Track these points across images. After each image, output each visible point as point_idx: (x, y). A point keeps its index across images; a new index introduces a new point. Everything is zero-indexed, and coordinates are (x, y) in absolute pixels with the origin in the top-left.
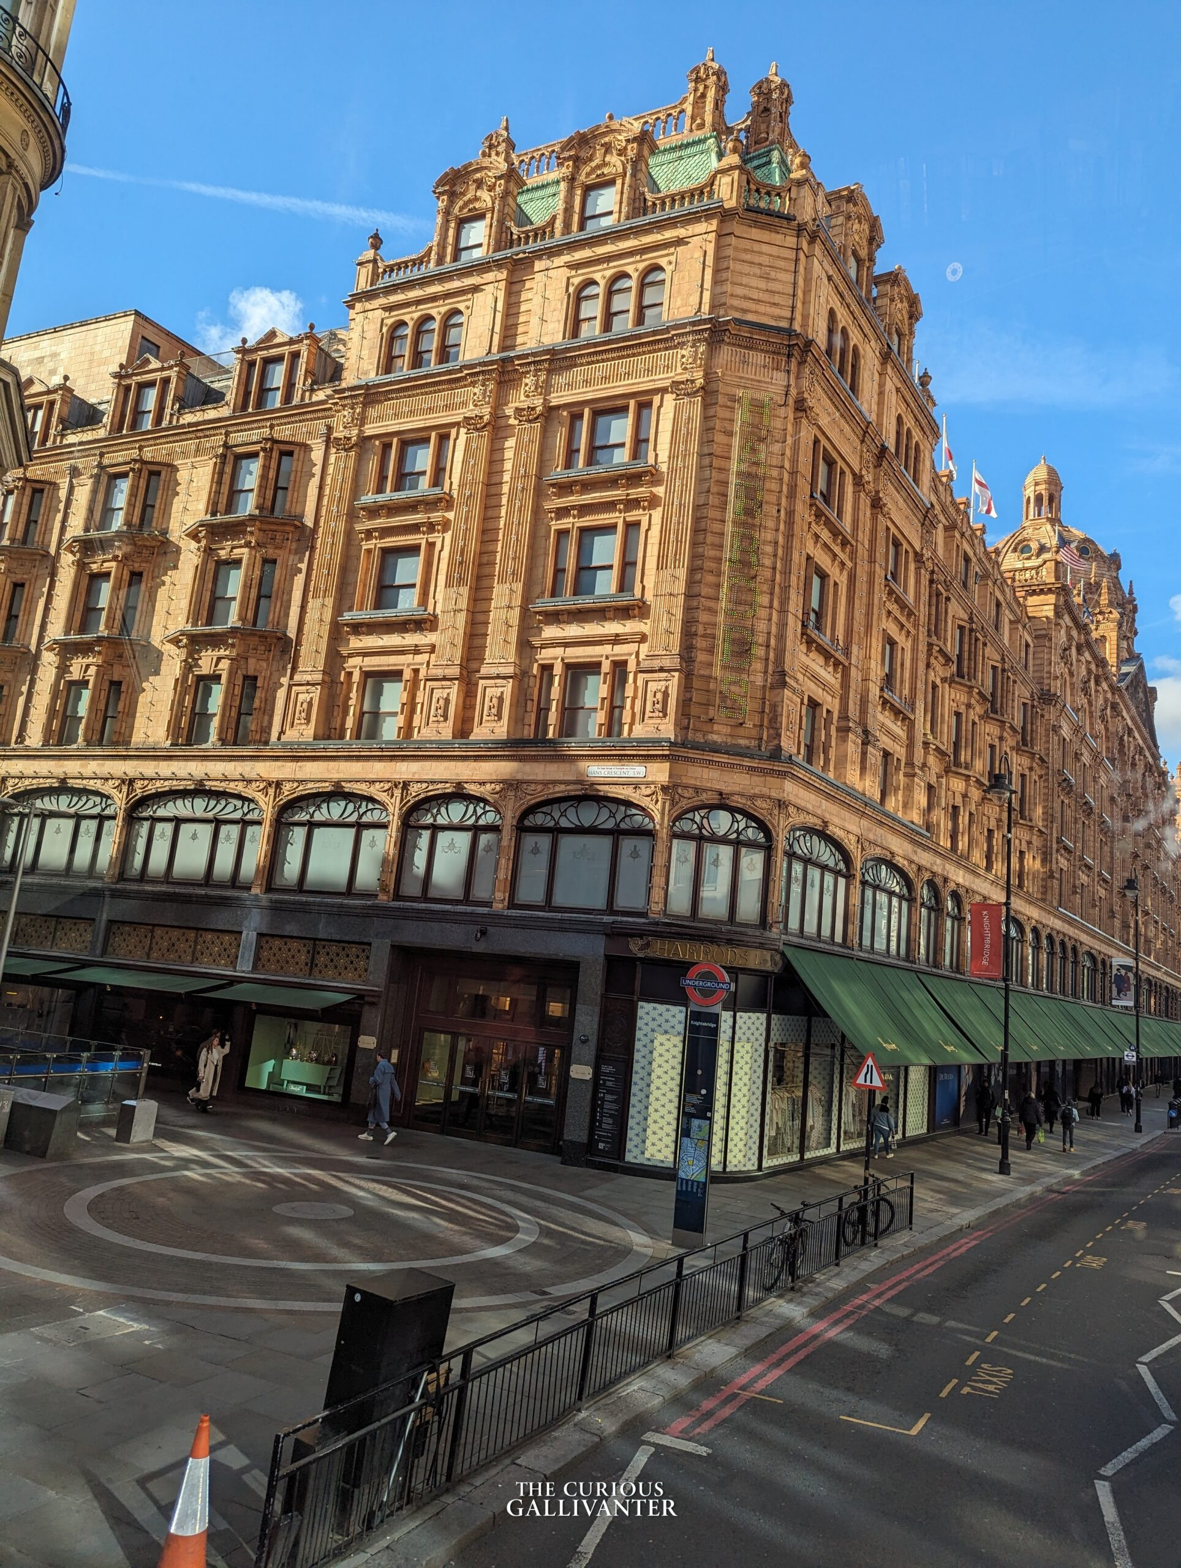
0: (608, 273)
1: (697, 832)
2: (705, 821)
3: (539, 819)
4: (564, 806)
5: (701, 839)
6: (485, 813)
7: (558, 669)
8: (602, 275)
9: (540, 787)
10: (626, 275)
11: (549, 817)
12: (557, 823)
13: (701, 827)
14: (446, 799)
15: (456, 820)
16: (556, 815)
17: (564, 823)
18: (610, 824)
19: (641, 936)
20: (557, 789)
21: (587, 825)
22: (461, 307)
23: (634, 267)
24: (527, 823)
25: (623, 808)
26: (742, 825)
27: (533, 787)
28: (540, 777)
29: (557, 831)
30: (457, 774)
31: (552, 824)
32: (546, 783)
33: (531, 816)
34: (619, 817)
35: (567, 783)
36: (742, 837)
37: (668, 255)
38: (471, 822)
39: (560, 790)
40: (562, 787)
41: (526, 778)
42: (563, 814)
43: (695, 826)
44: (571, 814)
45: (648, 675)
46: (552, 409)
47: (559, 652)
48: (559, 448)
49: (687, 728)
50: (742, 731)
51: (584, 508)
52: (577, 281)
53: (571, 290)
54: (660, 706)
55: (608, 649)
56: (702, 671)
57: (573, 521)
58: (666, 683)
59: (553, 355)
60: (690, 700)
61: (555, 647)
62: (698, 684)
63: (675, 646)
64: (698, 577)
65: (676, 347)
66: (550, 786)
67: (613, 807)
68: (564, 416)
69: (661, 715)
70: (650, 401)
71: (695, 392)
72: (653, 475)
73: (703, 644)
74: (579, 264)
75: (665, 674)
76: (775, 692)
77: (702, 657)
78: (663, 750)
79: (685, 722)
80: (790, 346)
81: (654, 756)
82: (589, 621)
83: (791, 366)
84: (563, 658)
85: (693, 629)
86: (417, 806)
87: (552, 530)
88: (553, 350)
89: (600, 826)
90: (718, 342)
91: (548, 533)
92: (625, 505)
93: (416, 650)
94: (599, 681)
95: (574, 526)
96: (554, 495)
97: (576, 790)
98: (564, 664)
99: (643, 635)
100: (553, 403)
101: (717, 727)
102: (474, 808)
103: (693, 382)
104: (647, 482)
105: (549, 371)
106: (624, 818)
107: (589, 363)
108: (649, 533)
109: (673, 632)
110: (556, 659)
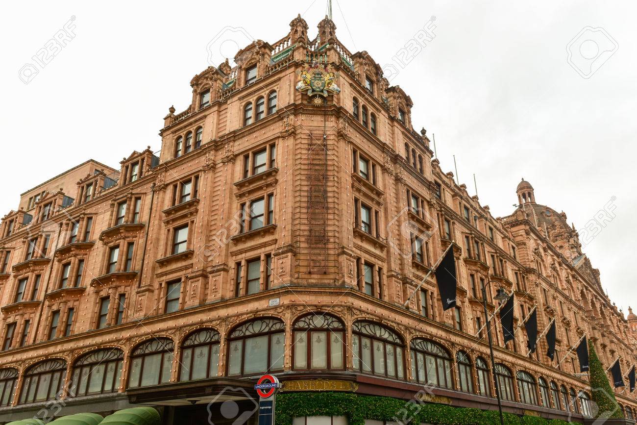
0: (255, 98)
1: (307, 327)
2: (311, 321)
3: (237, 334)
4: (247, 325)
5: (310, 331)
7: (243, 263)
8: (253, 99)
9: (236, 318)
10: (262, 97)
11: (241, 332)
12: (245, 334)
13: (309, 324)
14: (198, 331)
15: (202, 341)
16: (244, 330)
17: (248, 333)
18: (267, 330)
20: (243, 317)
21: (257, 332)
22: (201, 125)
23: (265, 93)
24: (232, 336)
25: (271, 321)
26: (330, 321)
27: (233, 318)
28: (236, 313)
29: (244, 338)
30: (201, 320)
31: (242, 335)
32: (238, 315)
33: (234, 333)
34: (270, 326)
35: (247, 314)
36: (330, 327)
37: (277, 85)
38: (209, 340)
39: (245, 317)
40: (245, 316)
41: (229, 315)
42: (247, 329)
43: (306, 324)
44: (250, 328)
45: (278, 257)
46: (237, 156)
47: (243, 255)
48: (240, 170)
49: (298, 278)
50: (325, 277)
51: (250, 192)
52: (243, 104)
53: (242, 108)
54: (284, 270)
55: (263, 249)
56: (303, 252)
57: (246, 198)
58: (286, 259)
59: (235, 134)
60: (299, 265)
61: (242, 254)
62: (302, 258)
63: (288, 241)
64: (298, 210)
65: (282, 119)
66: (240, 317)
67: (267, 321)
68: (241, 157)
69: (284, 273)
70: (275, 143)
71: (290, 135)
72: (277, 172)
73: (303, 239)
74: (244, 97)
75: (285, 255)
76: (340, 257)
77: (303, 245)
78: (285, 289)
79: (296, 276)
80: (332, 111)
81: (282, 292)
82: (255, 239)
83: (333, 119)
84: (245, 258)
85: (297, 233)
86: (186, 338)
87: (239, 204)
88: (234, 132)
89: (263, 332)
90: (299, 113)
91: (237, 206)
92: (267, 187)
93: (186, 268)
94: (260, 265)
95: (247, 200)
96: (238, 189)
97: (252, 316)
98: (246, 260)
99: (276, 240)
100: (237, 153)
101: (313, 276)
102: (210, 333)
103: (289, 131)
104: (275, 176)
105: (234, 141)
106: (272, 325)
107: (249, 134)
108: (277, 196)
109: (287, 236)
110: (242, 259)
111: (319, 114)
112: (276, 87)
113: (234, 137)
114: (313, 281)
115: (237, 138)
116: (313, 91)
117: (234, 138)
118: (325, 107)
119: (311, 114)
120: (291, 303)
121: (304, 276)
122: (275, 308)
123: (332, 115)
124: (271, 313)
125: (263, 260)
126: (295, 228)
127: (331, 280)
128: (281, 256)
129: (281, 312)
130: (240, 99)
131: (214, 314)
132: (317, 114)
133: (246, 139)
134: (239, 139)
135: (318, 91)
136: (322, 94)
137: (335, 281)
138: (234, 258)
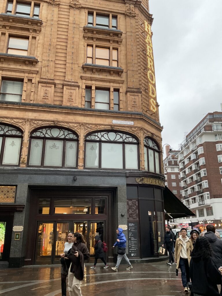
2: (148, 142)
3: (93, 137)
4: (102, 133)
5: (148, 147)
6: (68, 134)
7: (94, 88)
9: (93, 126)
11: (96, 137)
12: (100, 139)
13: (147, 144)
14: (50, 127)
15: (55, 136)
16: (100, 136)
17: (103, 139)
18: (121, 140)
19: (140, 177)
20: (101, 127)
21: (112, 140)
24: (88, 138)
25: (124, 135)
26: (154, 144)
27: (91, 125)
28: (94, 122)
29: (100, 142)
30: (57, 119)
31: (98, 139)
32: (96, 125)
33: (90, 136)
34: (124, 138)
35: (105, 125)
36: (154, 148)
38: (62, 137)
39: (102, 128)
40: (103, 126)
41: (88, 122)
42: (102, 136)
44: (106, 136)
45: (131, 93)
46: (82, 8)
51: (98, 39)
54: (136, 104)
55: (112, 84)
56: (143, 96)
58: (137, 97)
60: (142, 104)
61: (92, 81)
63: (137, 86)
65: (125, 3)
66: (98, 126)
67: (121, 134)
68: (87, 11)
69: (136, 106)
70: (117, 16)
73: (143, 88)
79: (142, 110)
81: (137, 118)
84: (95, 84)
85: (141, 83)
86: (35, 130)
87: (86, 43)
89: (117, 141)
91: (84, 44)
92: (113, 42)
93: (30, 72)
95: (94, 44)
96: (86, 33)
97: (108, 128)
98: (96, 86)
99: (123, 81)
100: (83, 6)
102: (64, 132)
103: (132, 13)
104: (120, 37)
106: (126, 138)
108: (122, 52)
109: (135, 82)
110: (93, 84)
122: (130, 127)
124: (127, 130)
125: (112, 92)
128: (134, 94)
129: (135, 131)
131: (70, 118)
138: (84, 81)
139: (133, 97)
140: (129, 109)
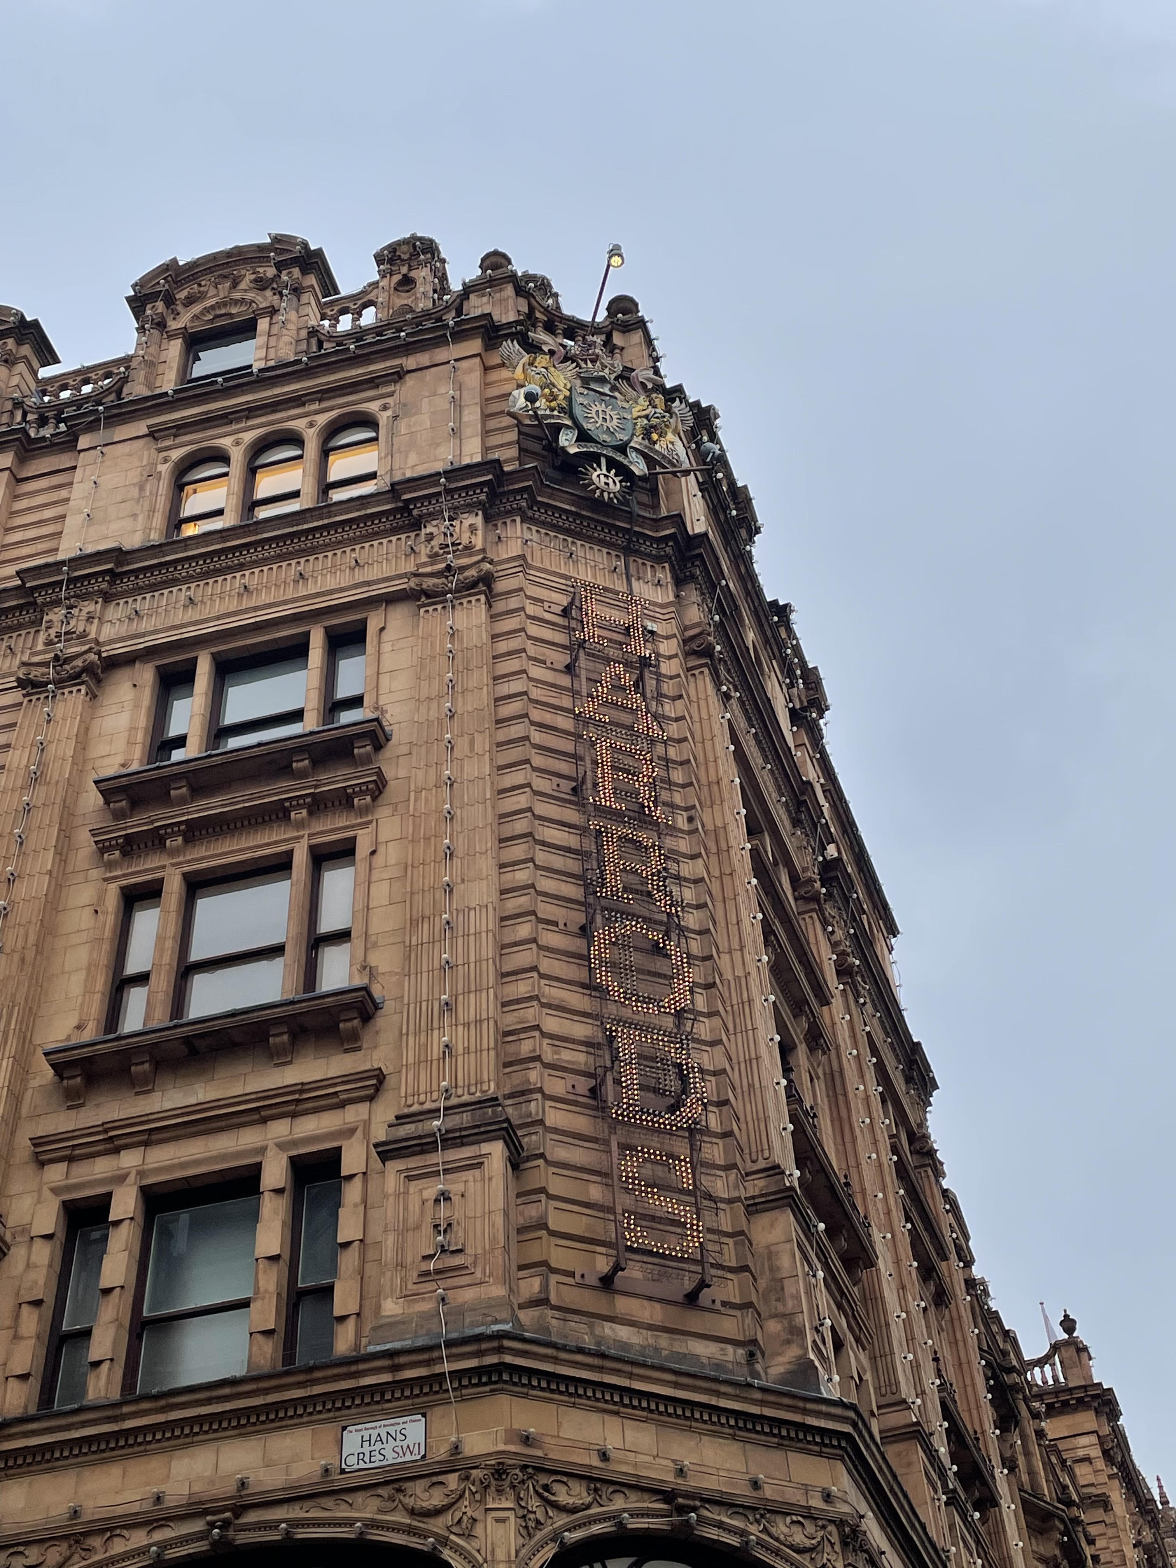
0: (249, 437)
7: (124, 1205)
8: (237, 440)
10: (290, 436)
23: (310, 422)
37: (384, 396)
45: (413, 1162)
46: (114, 663)
47: (130, 1159)
48: (133, 729)
49: (542, 1301)
50: (695, 1321)
51: (202, 830)
52: (176, 455)
53: (165, 469)
54: (456, 1240)
55: (280, 1129)
56: (562, 1153)
57: (167, 861)
58: (469, 1175)
59: (119, 564)
60: (543, 1225)
61: (117, 1151)
62: (558, 1185)
63: (479, 1082)
64: (524, 930)
65: (416, 525)
68: (146, 674)
69: (457, 1260)
70: (363, 624)
71: (470, 587)
72: (378, 747)
73: (557, 1086)
74: (181, 428)
75: (466, 1152)
76: (764, 1219)
77: (555, 1117)
78: (480, 1354)
79: (532, 1286)
80: (659, 540)
81: (456, 1374)
82: (222, 1072)
83: (665, 575)
84: (141, 1174)
85: (526, 1048)
87: (113, 889)
88: (118, 554)
90: (509, 513)
91: (101, 897)
92: (311, 813)
94: (254, 1216)
95: (170, 870)
96: (119, 815)
98: (142, 1188)
99: (380, 1077)
100: (119, 649)
101: (623, 1305)
103: (463, 569)
104: (367, 760)
105: (108, 598)
107: (206, 575)
108: (379, 859)
109: (467, 1051)
110: (121, 1179)
111: (602, 543)
112: (378, 403)
113: (114, 576)
114: (624, 1333)
115: (128, 584)
116: (584, 437)
117: (112, 583)
118: (630, 517)
119: (568, 532)
120: (512, 1448)
121: (572, 1297)
122: (393, 1480)
123: (658, 560)
125: (279, 1191)
126: (510, 1021)
127: (730, 1349)
128: (437, 1158)
129: (436, 1512)
130: (153, 434)
132: (590, 539)
133: (180, 593)
134: (139, 590)
135: (603, 445)
136: (620, 458)
137: (752, 1355)
138: (57, 1172)
139: (431, 1189)
140: (391, 1307)
